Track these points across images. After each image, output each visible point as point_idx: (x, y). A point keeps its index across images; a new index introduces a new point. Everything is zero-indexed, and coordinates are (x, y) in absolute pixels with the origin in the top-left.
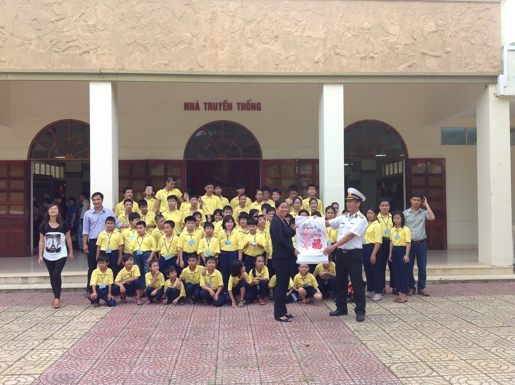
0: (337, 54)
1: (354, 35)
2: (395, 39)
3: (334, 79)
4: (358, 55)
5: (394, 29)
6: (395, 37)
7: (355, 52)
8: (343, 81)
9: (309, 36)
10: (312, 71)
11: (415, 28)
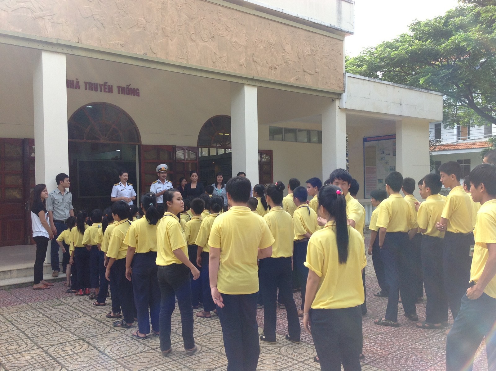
0: (254, 61)
1: (264, 48)
2: (289, 57)
3: (252, 81)
4: (267, 64)
5: (288, 48)
6: (288, 54)
7: (265, 62)
8: (257, 84)
9: (235, 42)
10: (238, 73)
11: (299, 50)
